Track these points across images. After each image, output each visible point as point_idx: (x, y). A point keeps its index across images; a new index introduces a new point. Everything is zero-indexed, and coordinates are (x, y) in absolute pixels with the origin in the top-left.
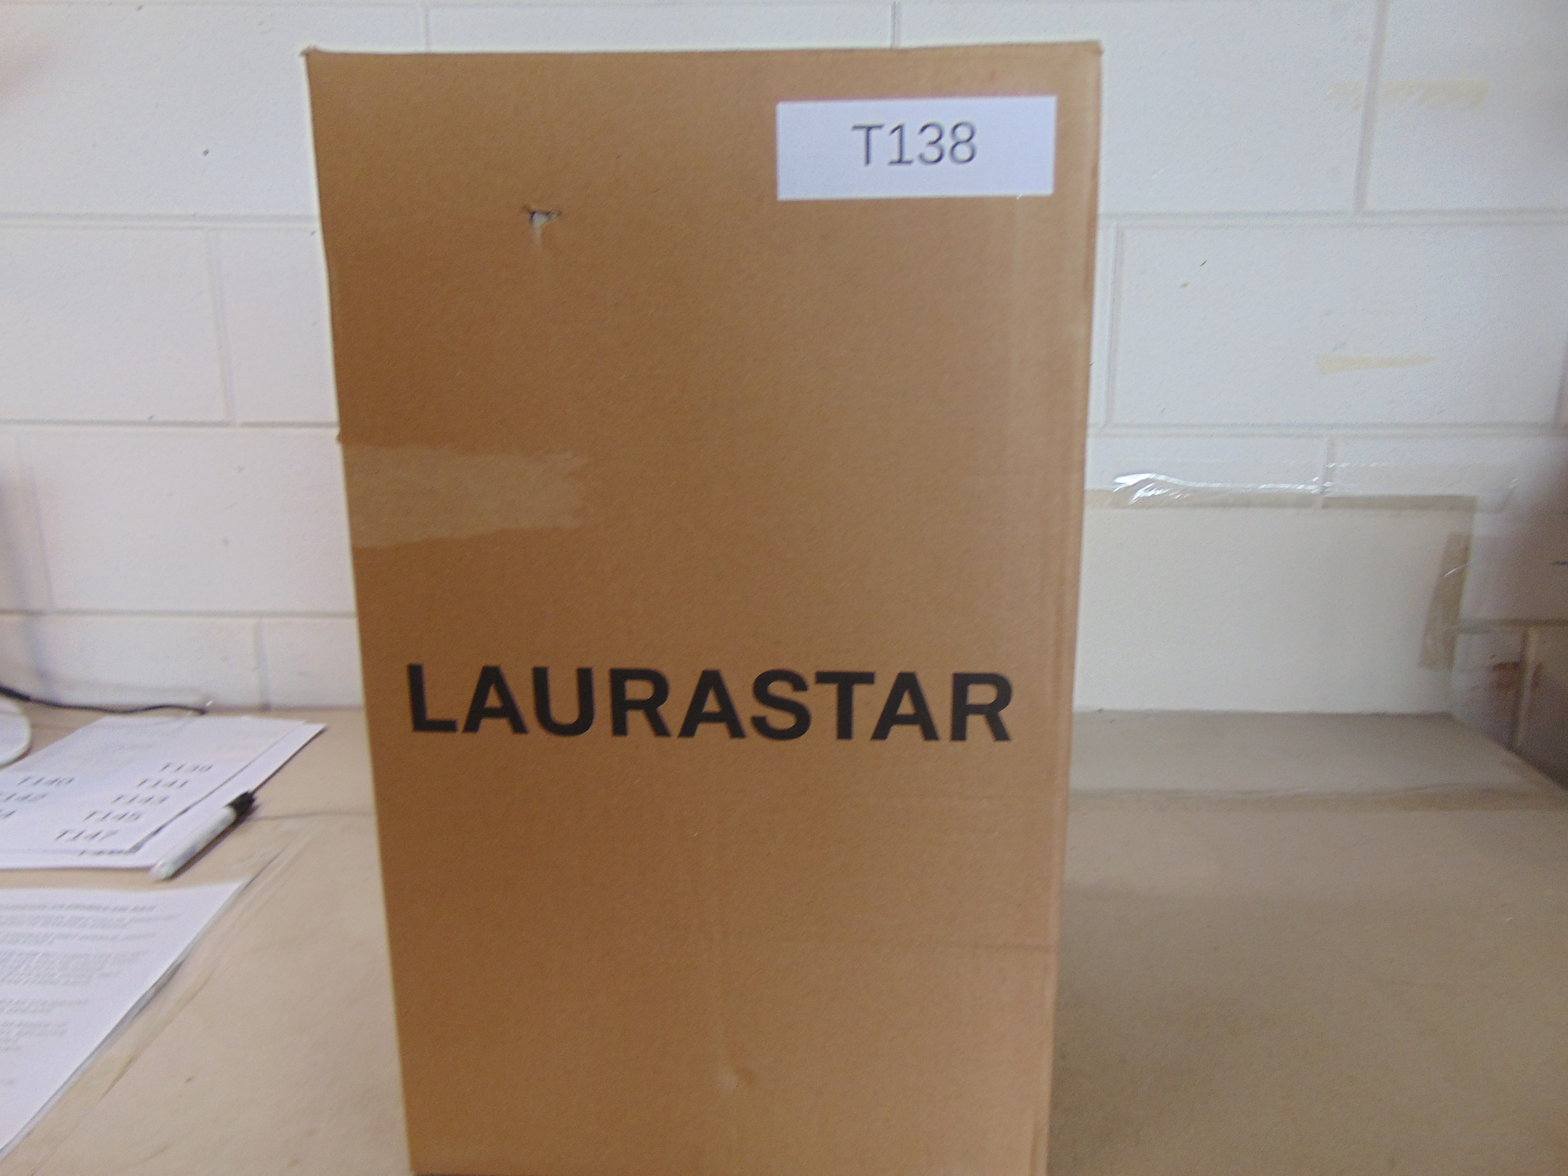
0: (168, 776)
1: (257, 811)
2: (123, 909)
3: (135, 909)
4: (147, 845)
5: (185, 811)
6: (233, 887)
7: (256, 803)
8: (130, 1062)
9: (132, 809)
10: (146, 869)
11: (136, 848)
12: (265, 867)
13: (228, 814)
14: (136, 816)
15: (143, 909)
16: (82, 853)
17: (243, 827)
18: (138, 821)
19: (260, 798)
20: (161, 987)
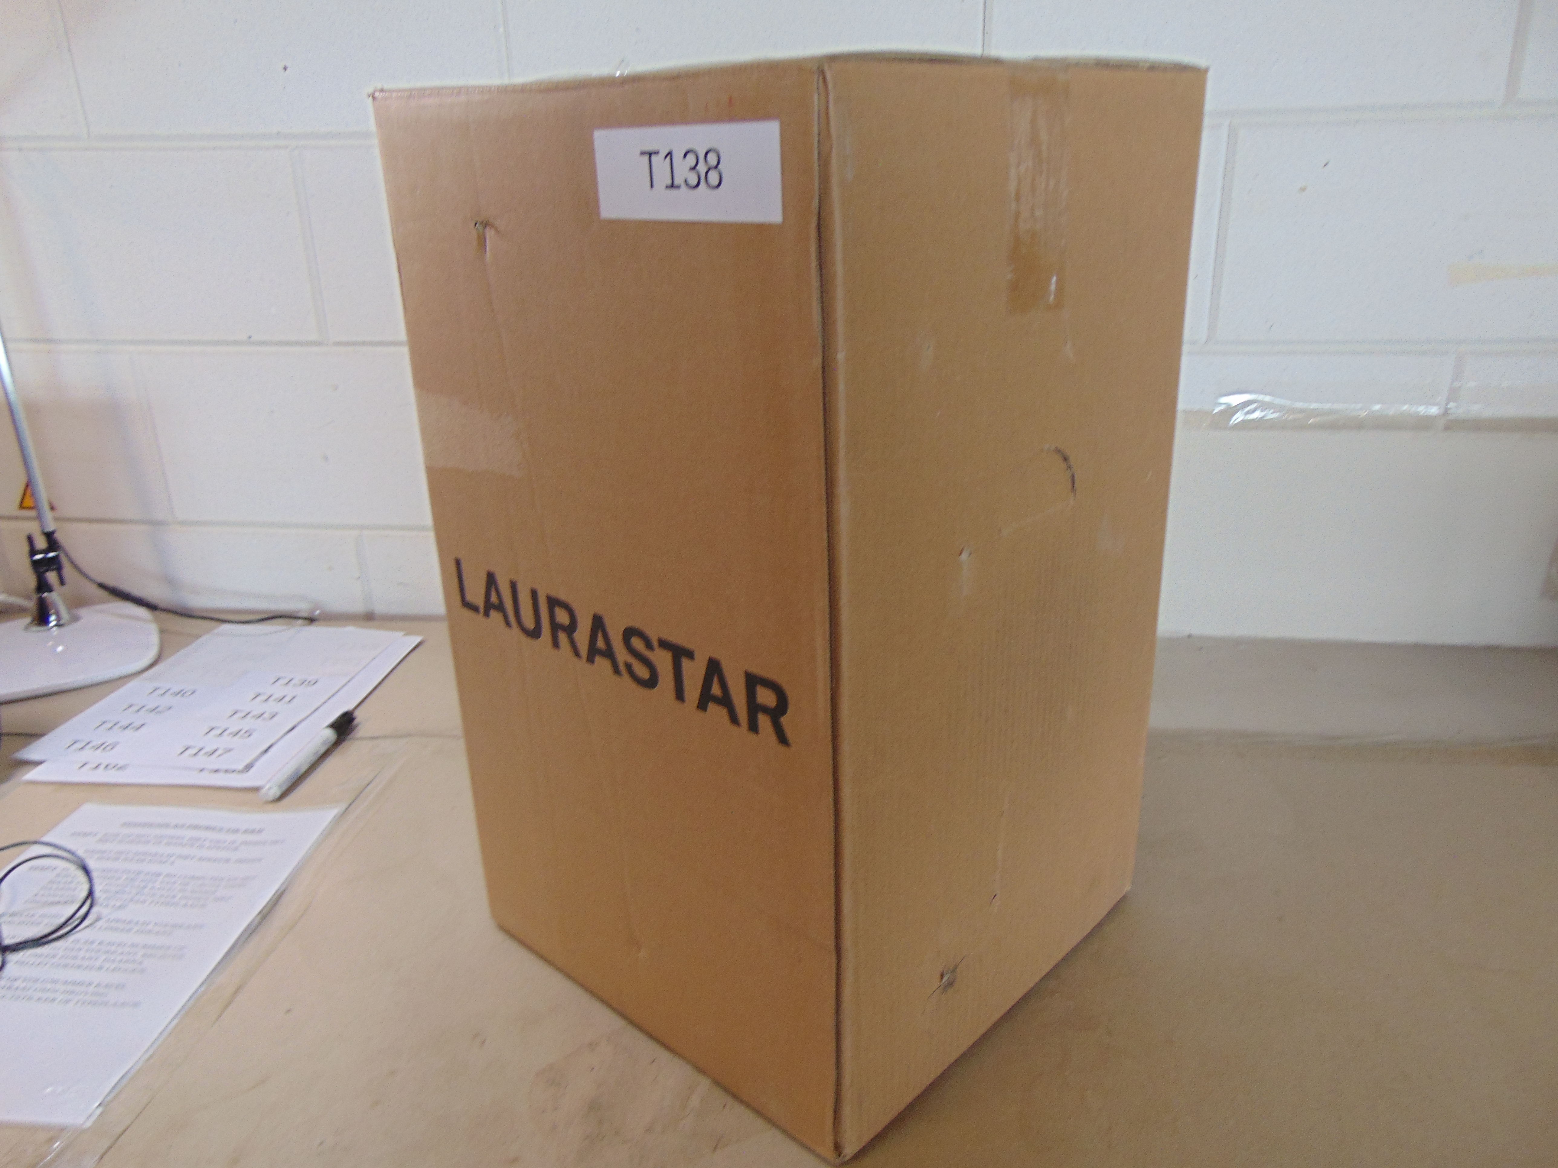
0: (278, 691)
1: (356, 731)
2: (236, 831)
3: (246, 831)
4: (258, 765)
5: (293, 728)
6: (331, 813)
7: (356, 722)
8: (238, 990)
9: (246, 725)
10: (256, 789)
11: (248, 767)
12: (361, 793)
13: (330, 735)
14: (249, 733)
15: (253, 832)
16: (202, 770)
17: (344, 745)
18: (252, 737)
19: (359, 715)
20: (266, 914)
